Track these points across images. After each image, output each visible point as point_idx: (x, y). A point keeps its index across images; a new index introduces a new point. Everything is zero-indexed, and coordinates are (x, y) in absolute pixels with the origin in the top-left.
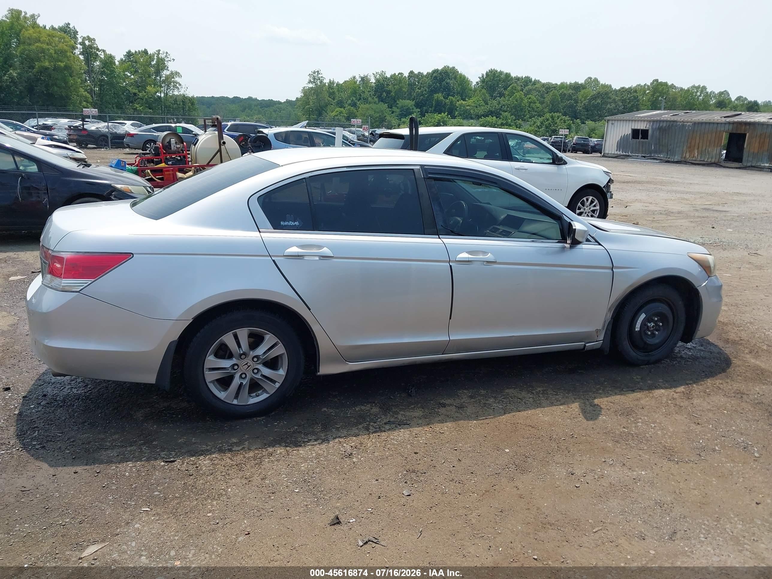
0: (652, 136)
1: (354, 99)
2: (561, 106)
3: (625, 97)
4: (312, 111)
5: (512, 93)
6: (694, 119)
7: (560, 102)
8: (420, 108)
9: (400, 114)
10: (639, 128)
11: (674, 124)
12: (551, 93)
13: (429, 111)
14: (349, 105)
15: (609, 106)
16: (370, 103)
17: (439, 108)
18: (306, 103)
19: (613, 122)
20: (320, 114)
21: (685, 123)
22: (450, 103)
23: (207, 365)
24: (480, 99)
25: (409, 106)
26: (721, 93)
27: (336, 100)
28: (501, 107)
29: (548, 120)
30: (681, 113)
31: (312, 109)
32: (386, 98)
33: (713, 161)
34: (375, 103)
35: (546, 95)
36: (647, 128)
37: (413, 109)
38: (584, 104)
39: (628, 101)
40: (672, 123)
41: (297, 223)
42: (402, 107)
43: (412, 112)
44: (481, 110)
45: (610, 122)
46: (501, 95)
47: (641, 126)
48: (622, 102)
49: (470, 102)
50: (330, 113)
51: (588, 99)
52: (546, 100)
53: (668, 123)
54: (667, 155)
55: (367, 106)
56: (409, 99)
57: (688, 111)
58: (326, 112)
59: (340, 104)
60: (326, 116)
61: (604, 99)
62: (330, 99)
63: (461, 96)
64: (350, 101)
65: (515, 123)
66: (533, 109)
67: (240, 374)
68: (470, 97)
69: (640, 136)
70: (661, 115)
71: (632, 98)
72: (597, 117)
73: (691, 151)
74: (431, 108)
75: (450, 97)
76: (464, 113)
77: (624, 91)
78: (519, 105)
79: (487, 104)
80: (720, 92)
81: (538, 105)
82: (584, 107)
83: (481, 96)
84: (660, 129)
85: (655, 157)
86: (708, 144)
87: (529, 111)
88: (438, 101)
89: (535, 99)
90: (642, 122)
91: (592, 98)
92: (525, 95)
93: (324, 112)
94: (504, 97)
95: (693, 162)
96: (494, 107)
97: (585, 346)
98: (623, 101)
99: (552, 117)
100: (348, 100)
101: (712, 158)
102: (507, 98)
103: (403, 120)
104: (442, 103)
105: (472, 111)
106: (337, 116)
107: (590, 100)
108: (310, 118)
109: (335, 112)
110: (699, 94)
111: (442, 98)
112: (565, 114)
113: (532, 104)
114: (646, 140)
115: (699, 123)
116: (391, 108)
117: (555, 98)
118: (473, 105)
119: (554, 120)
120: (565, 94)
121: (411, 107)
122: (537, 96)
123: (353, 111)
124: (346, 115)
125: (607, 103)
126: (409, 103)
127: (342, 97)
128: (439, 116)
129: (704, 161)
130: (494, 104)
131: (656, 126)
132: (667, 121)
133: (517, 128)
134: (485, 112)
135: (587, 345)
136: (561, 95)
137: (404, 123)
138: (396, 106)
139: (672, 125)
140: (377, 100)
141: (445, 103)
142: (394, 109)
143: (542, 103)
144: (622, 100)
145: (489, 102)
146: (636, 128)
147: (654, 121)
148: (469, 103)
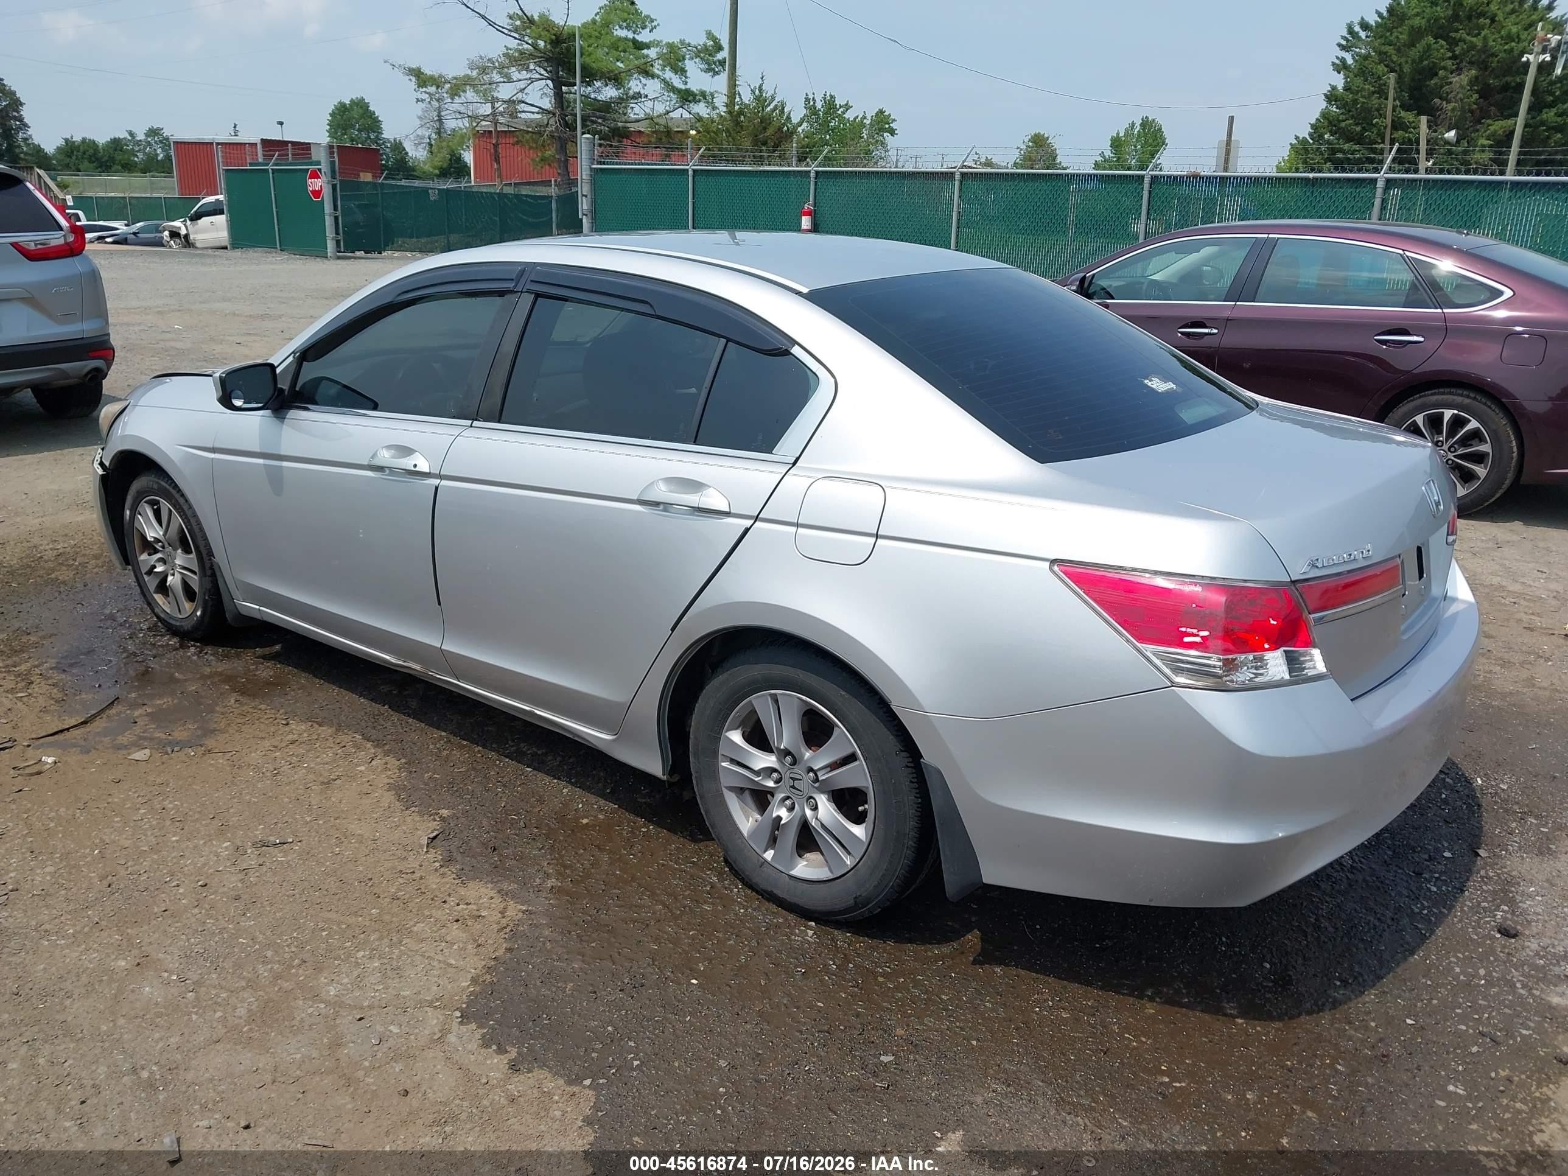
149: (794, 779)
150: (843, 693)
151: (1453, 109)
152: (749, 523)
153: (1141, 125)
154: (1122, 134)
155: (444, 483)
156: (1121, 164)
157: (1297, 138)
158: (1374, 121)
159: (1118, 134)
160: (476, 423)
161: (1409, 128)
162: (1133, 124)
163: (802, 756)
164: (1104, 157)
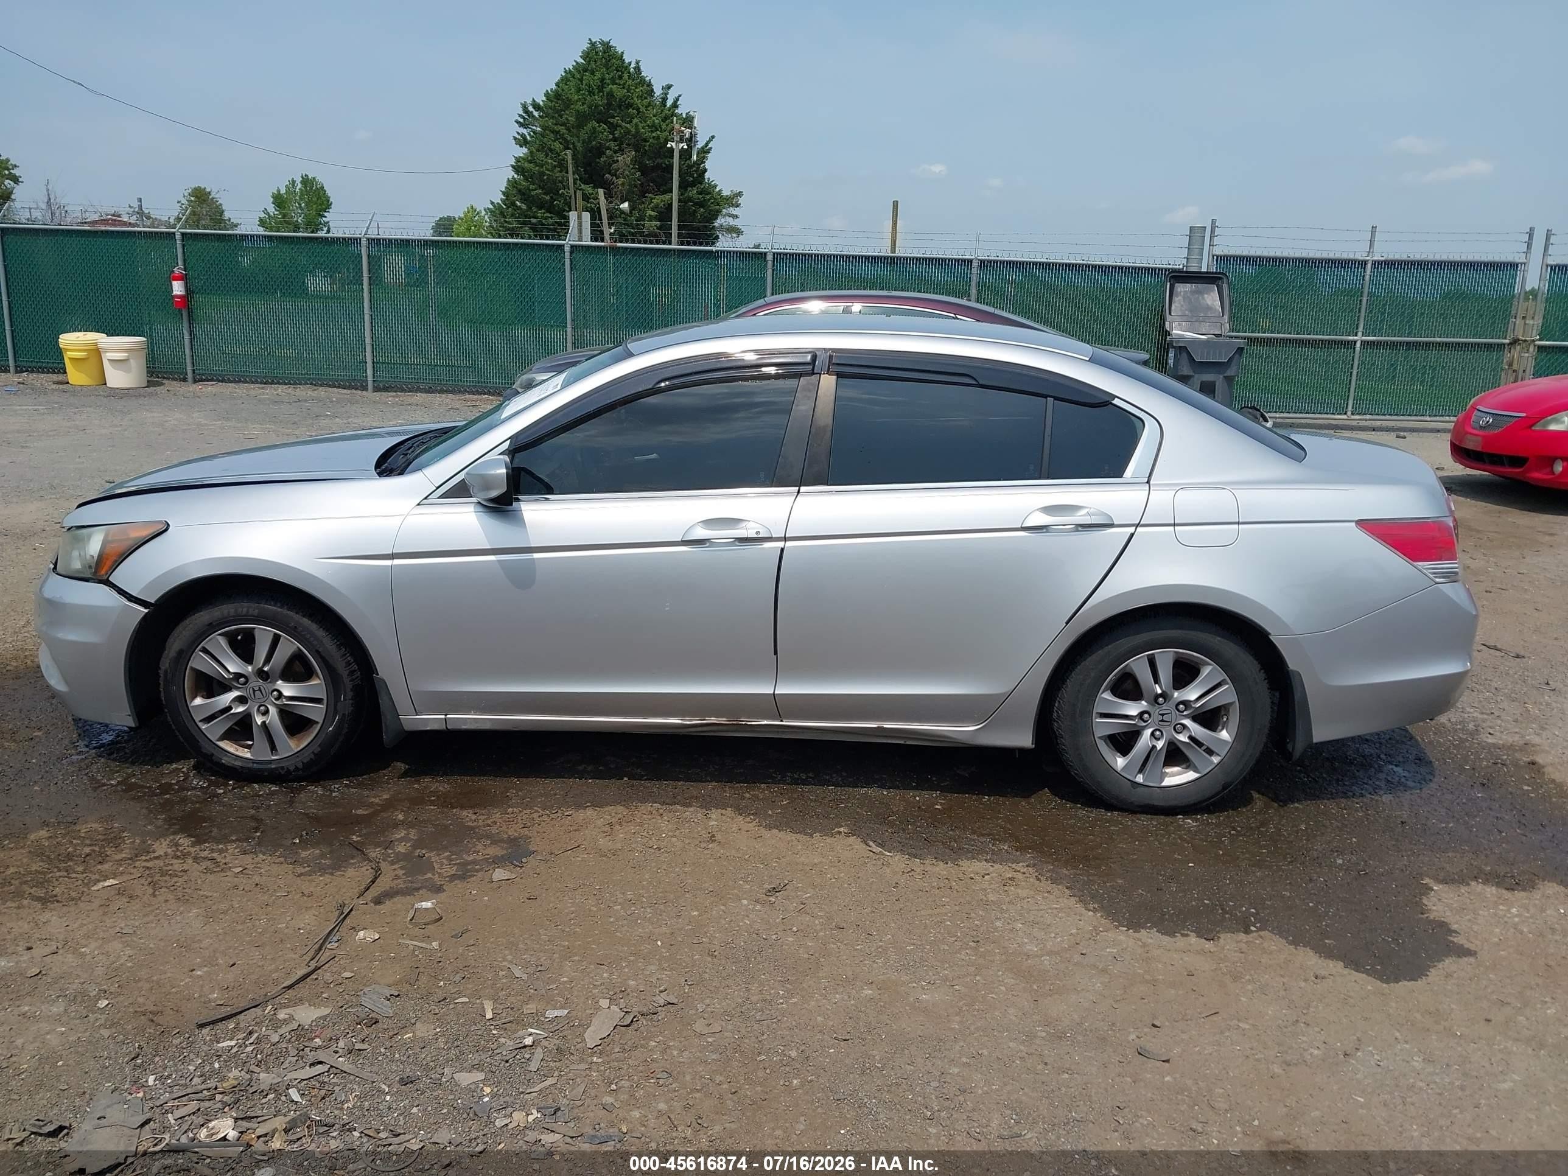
149: (1163, 715)
150: (1219, 638)
151: (623, 184)
152: (1132, 529)
153: (301, 182)
154: (283, 191)
155: (789, 544)
156: (286, 221)
157: (492, 203)
158: (561, 192)
159: (279, 191)
160: (803, 489)
161: (590, 198)
162: (294, 182)
163: (1173, 696)
164: (268, 214)
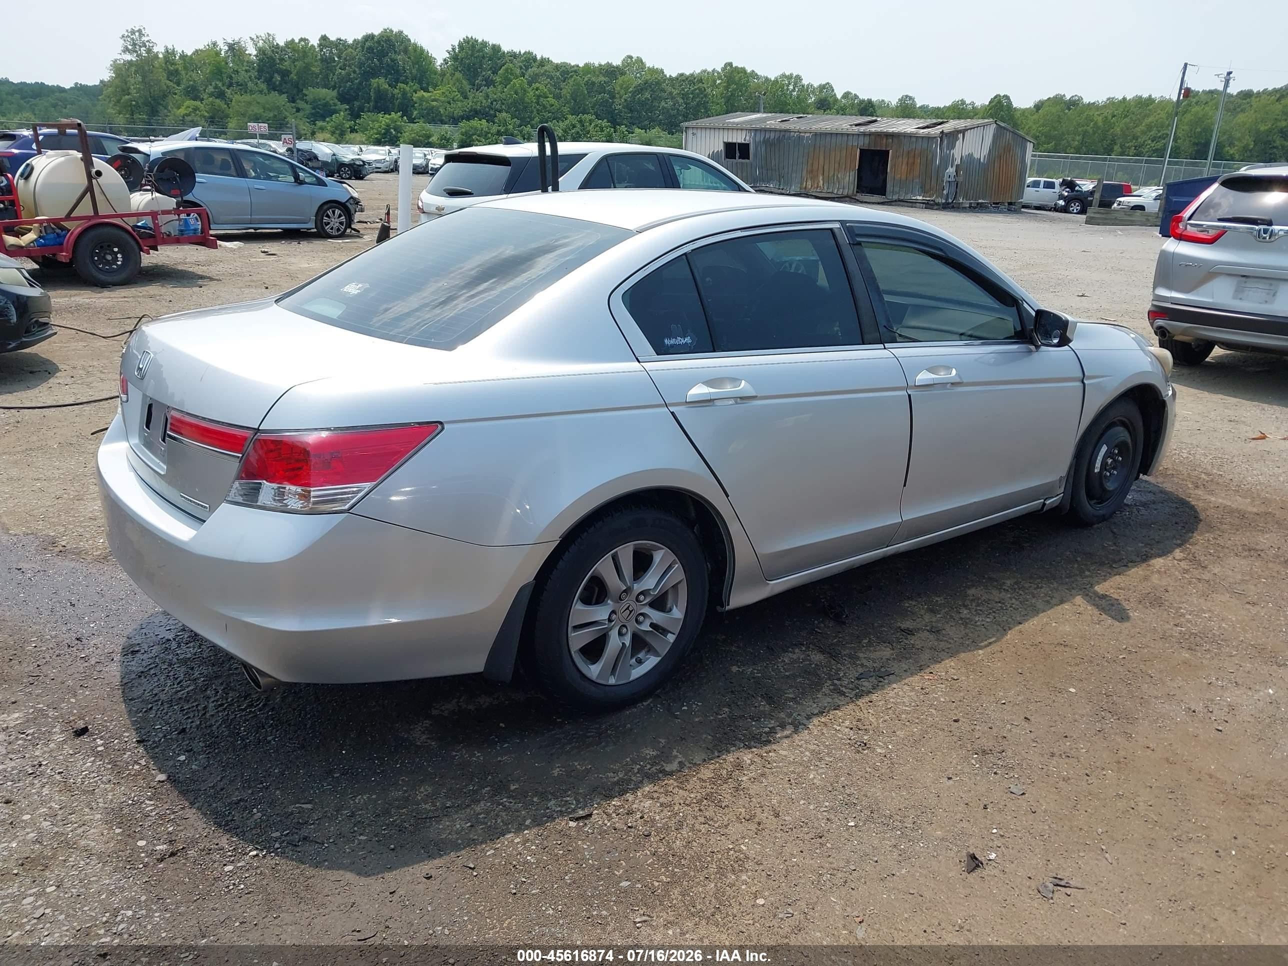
0: (755, 155)
1: (220, 85)
2: (589, 102)
3: (686, 90)
4: (137, 106)
5: (506, 81)
6: (814, 127)
7: (587, 97)
8: (348, 104)
9: (312, 114)
10: (734, 141)
11: (787, 134)
12: (571, 81)
13: (366, 109)
14: (211, 95)
15: (663, 103)
16: (252, 92)
17: (383, 104)
18: (123, 91)
19: (695, 131)
20: (154, 112)
21: (802, 134)
22: (403, 95)
23: (574, 621)
24: (454, 89)
25: (328, 99)
26: (822, 87)
27: (183, 86)
28: (492, 103)
29: (574, 127)
30: (793, 117)
31: (137, 103)
32: (281, 84)
33: (845, 193)
34: (261, 92)
35: (562, 85)
36: (747, 142)
37: (335, 105)
38: (626, 100)
39: (691, 96)
40: (782, 133)
41: (688, 340)
42: (315, 101)
43: (335, 109)
44: (458, 108)
45: (690, 132)
46: (489, 83)
47: (738, 138)
48: (683, 99)
49: (437, 93)
50: (175, 110)
51: (630, 92)
52: (564, 92)
53: (777, 134)
54: (779, 185)
55: (247, 97)
56: (326, 86)
57: (802, 115)
58: (166, 108)
59: (193, 93)
60: (167, 116)
61: (655, 92)
62: (171, 84)
63: (420, 83)
64: (211, 89)
65: (521, 132)
66: (545, 107)
67: (618, 628)
68: (435, 86)
69: (738, 154)
70: (764, 120)
71: (697, 91)
72: (647, 122)
73: (814, 178)
74: (369, 103)
75: (400, 85)
76: (428, 114)
77: (683, 81)
78: (521, 100)
79: (466, 97)
80: (820, 85)
81: (551, 100)
82: (625, 104)
83: (454, 84)
84: (766, 142)
85: (762, 188)
86: (837, 165)
87: (538, 110)
88: (379, 91)
89: (545, 90)
90: (739, 132)
91: (636, 91)
92: (530, 84)
93: (161, 107)
94: (494, 86)
95: (817, 194)
96: (479, 104)
97: (1044, 504)
98: (685, 96)
99: (581, 121)
100: (207, 86)
101: (844, 189)
102: (500, 88)
103: (320, 124)
104: (387, 95)
105: (442, 111)
106: (188, 115)
107: (634, 94)
108: (133, 119)
109: (183, 107)
110: (791, 87)
111: (387, 86)
112: (598, 117)
113: (542, 99)
114: (746, 161)
115: (821, 134)
116: (294, 102)
117: (579, 89)
118: (443, 99)
119: (583, 126)
120: (593, 83)
121: (331, 102)
122: (549, 86)
123: (219, 106)
124: (206, 114)
125: (660, 99)
126: (328, 95)
127: (194, 81)
128: (387, 118)
129: (832, 193)
130: (478, 98)
131: (760, 137)
132: (775, 130)
133: (524, 139)
134: (465, 111)
135: (1048, 502)
136: (587, 84)
137: (322, 129)
138: (302, 99)
139: (784, 136)
140: (263, 86)
141: (393, 95)
142: (301, 104)
143: (558, 97)
144: (683, 94)
145: (471, 95)
146: (730, 141)
147: (756, 130)
148: (435, 96)
